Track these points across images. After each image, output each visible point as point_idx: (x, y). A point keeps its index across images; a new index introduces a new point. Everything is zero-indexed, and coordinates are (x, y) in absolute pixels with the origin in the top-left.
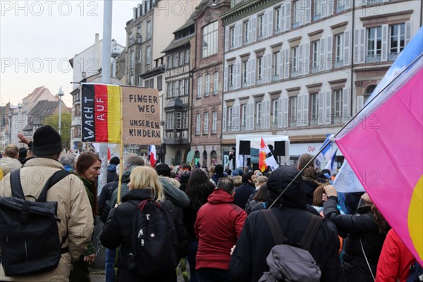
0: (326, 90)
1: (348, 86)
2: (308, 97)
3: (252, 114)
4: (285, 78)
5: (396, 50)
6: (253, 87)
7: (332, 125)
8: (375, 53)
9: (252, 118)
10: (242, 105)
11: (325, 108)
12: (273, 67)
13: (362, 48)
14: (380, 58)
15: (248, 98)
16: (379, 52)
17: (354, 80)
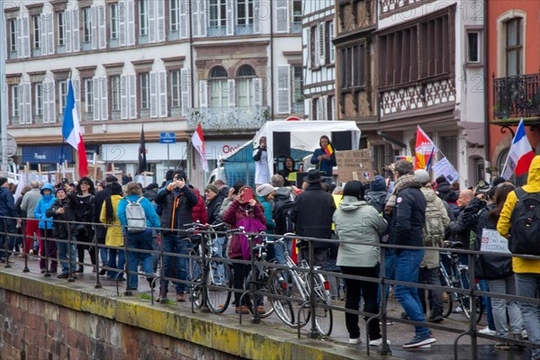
0: (159, 69)
1: (186, 66)
2: (135, 78)
3: (51, 98)
4: (101, 48)
5: (243, 22)
6: (51, 57)
7: (169, 119)
8: (219, 24)
9: (51, 105)
10: (33, 84)
11: (158, 94)
12: (81, 29)
13: (203, 16)
14: (225, 32)
15: (44, 73)
16: (223, 23)
17: (195, 59)
